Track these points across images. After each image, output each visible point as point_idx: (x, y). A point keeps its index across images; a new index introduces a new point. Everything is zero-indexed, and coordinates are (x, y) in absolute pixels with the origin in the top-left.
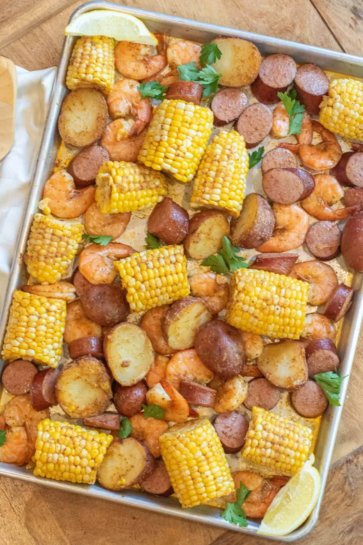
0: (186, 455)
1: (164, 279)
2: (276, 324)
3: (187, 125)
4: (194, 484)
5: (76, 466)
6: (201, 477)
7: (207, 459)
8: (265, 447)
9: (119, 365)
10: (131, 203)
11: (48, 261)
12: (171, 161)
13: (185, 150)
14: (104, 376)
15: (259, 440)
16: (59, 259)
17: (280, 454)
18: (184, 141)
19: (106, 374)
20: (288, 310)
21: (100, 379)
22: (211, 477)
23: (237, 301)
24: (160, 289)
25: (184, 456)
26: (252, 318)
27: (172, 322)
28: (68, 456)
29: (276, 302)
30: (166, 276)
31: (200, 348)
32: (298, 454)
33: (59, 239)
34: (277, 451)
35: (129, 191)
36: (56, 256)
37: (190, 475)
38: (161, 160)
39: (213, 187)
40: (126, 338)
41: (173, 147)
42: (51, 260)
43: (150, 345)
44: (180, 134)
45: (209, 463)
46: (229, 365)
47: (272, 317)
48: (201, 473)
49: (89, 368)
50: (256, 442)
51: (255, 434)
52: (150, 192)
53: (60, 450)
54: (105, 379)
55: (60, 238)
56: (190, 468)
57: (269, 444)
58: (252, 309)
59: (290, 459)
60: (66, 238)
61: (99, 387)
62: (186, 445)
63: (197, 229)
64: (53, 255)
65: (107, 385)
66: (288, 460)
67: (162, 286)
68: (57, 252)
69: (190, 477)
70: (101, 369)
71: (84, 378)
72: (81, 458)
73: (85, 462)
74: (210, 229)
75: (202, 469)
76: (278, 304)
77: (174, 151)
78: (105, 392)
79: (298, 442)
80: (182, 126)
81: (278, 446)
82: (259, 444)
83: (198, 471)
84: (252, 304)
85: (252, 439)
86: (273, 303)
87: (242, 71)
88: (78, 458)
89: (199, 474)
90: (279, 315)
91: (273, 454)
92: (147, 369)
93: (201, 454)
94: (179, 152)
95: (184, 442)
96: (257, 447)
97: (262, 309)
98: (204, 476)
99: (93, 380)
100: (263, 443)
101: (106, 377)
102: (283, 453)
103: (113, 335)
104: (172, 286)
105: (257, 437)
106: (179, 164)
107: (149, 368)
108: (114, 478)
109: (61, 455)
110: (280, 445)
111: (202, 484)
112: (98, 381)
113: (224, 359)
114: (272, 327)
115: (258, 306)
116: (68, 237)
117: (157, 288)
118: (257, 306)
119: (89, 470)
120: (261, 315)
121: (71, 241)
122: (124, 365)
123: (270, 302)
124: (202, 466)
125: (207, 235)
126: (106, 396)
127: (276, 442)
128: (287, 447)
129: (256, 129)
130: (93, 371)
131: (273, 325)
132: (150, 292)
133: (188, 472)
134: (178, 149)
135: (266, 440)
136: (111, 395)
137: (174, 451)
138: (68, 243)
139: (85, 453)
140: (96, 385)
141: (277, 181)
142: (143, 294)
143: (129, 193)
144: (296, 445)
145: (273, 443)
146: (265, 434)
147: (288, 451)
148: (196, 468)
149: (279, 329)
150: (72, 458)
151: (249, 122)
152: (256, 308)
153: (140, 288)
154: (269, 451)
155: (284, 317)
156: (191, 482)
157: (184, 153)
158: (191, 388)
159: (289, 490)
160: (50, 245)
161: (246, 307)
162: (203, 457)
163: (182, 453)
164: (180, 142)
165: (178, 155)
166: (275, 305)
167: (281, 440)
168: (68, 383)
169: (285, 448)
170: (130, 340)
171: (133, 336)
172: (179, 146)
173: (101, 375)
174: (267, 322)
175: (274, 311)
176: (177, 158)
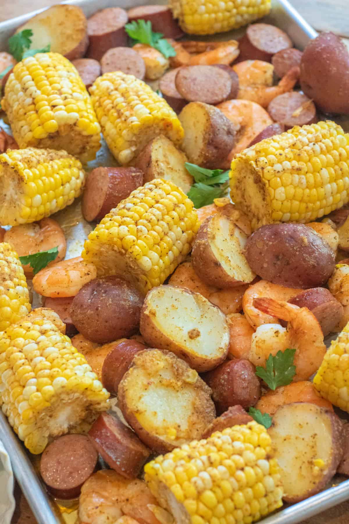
2: (327, 166)
3: (52, 68)
5: (242, 469)
9: (187, 339)
12: (63, 107)
13: (70, 92)
14: (180, 365)
18: (61, 83)
20: (328, 141)
21: (177, 370)
23: (263, 168)
24: (163, 219)
26: (296, 177)
28: (221, 464)
29: (305, 140)
31: (265, 265)
35: (39, 163)
38: (51, 113)
39: (132, 108)
40: (169, 305)
41: (53, 93)
44: (51, 79)
47: (316, 160)
53: (203, 463)
54: (184, 367)
58: (288, 165)
61: (186, 384)
63: (150, 157)
65: (192, 376)
70: (169, 358)
71: (155, 380)
72: (240, 454)
73: (250, 455)
77: (58, 96)
78: (197, 388)
80: (47, 71)
84: (281, 158)
87: (69, 32)
88: (236, 457)
90: (323, 152)
92: (225, 328)
94: (63, 96)
97: (298, 157)
99: (169, 377)
101: (182, 364)
104: (174, 210)
106: (74, 106)
107: (226, 326)
108: (304, 472)
109: (210, 469)
112: (178, 375)
113: (306, 241)
114: (325, 173)
115: (291, 155)
117: (159, 220)
118: (288, 156)
119: (264, 463)
120: (303, 166)
122: (194, 335)
123: (299, 145)
126: (202, 393)
131: (325, 170)
132: (154, 230)
134: (61, 94)
139: (238, 445)
140: (179, 383)
142: (147, 236)
143: (41, 166)
149: (335, 171)
150: (228, 462)
152: (290, 160)
153: (138, 231)
155: (328, 151)
157: (71, 95)
161: (278, 167)
164: (57, 86)
165: (66, 98)
166: (308, 145)
168: (140, 398)
170: (176, 305)
171: (174, 298)
172: (59, 90)
173: (174, 365)
174: (316, 171)
175: (312, 149)
176: (66, 100)
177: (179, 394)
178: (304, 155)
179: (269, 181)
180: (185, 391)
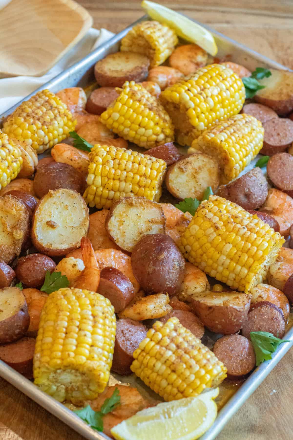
0: (72, 306)
1: (136, 165)
2: (235, 245)
3: (221, 78)
4: (66, 337)
6: (77, 333)
7: (95, 322)
8: (167, 347)
9: (45, 221)
10: (135, 115)
11: (28, 118)
12: (192, 95)
13: (210, 95)
14: (22, 224)
15: (163, 336)
16: (39, 124)
17: (181, 361)
18: (212, 88)
19: (26, 223)
20: (254, 236)
21: (17, 224)
22: (89, 340)
23: (204, 207)
24: (127, 172)
25: (70, 307)
26: (212, 230)
27: (124, 202)
30: (139, 164)
32: (203, 372)
33: (49, 108)
34: (180, 357)
35: (139, 101)
36: (39, 119)
37: (66, 328)
39: (221, 131)
40: (66, 203)
41: (199, 86)
42: (32, 120)
43: (87, 224)
44: (211, 80)
45: (94, 326)
46: (164, 266)
47: (234, 235)
48: (80, 330)
49: (13, 205)
50: (159, 336)
51: (162, 327)
52: (157, 118)
54: (22, 227)
55: (52, 107)
56: (71, 320)
57: (173, 346)
58: (216, 219)
59: (191, 373)
60: (56, 111)
61: (11, 234)
62: (78, 298)
64: (37, 116)
65: (20, 235)
66: (187, 373)
67: (131, 171)
68: (42, 117)
69: (64, 330)
70: (24, 216)
74: (200, 168)
75: (83, 326)
76: (246, 226)
77: (199, 89)
78: (14, 243)
79: (208, 360)
80: (216, 77)
81: (183, 352)
82: (161, 339)
83: (78, 327)
84: (219, 213)
85: (156, 331)
86: (241, 223)
89: (77, 330)
90: (243, 236)
91: (174, 358)
93: (90, 313)
95: (77, 295)
96: (158, 343)
97: (226, 223)
98: (82, 333)
99: (9, 223)
100: (167, 341)
101: (24, 226)
102: (186, 363)
103: (55, 192)
104: (141, 176)
105: (163, 330)
106: (198, 101)
110: (185, 353)
111: (75, 342)
112: (14, 227)
113: (162, 257)
114: (228, 248)
115: (225, 218)
116: (59, 112)
117: (125, 170)
118: (223, 217)
120: (223, 230)
121: (59, 118)
122: (51, 225)
123: (239, 220)
124: (84, 323)
125: (194, 171)
126: (13, 248)
127: (183, 347)
128: (194, 357)
129: (278, 134)
130: (14, 212)
131: (231, 246)
133: (66, 324)
134: (203, 90)
135: (172, 340)
136: (18, 250)
137: (61, 299)
138: (55, 117)
140: (9, 229)
141: (284, 164)
142: (108, 168)
143: (138, 103)
144: (205, 361)
145: (178, 347)
146: (174, 334)
147: (193, 362)
148: (78, 323)
149: (236, 254)
151: (274, 127)
152: (221, 219)
153: (108, 162)
154: (169, 353)
155: (247, 240)
156: (64, 335)
157: (207, 97)
158: (111, 269)
159: (172, 408)
160: (38, 108)
161: (210, 215)
162: (91, 318)
163: (69, 303)
164: (208, 86)
165: (201, 94)
166: (242, 225)
167: (190, 348)
169: (191, 358)
170: (69, 208)
171: (75, 205)
172: (205, 88)
173: (20, 221)
174: (226, 240)
175: (240, 228)
176: (199, 95)
177: (3, 234)
178: (231, 226)
179: (198, 216)
180: (7, 236)
